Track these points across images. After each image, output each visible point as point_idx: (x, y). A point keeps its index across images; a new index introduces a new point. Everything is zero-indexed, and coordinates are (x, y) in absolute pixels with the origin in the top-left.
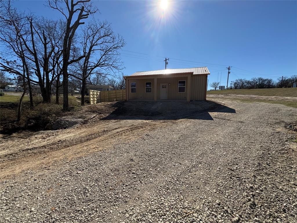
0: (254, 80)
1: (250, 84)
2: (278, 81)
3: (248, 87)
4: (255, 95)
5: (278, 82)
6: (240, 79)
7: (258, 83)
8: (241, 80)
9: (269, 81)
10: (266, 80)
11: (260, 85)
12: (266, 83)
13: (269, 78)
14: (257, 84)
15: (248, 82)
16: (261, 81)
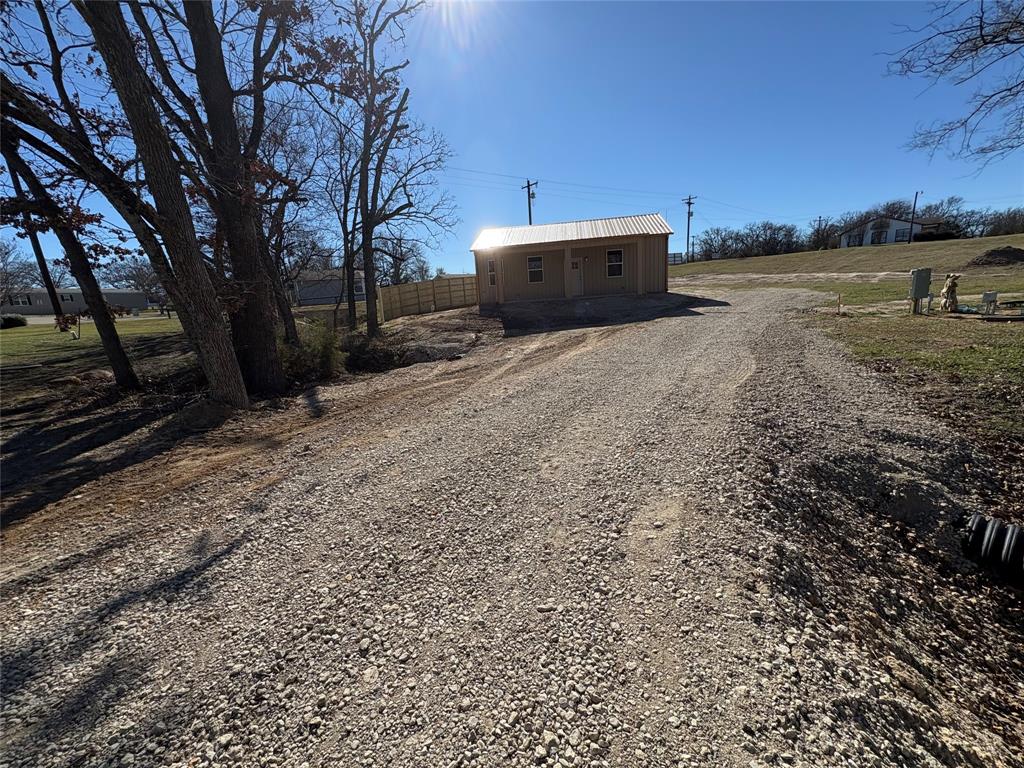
0: (750, 229)
1: (742, 241)
2: (810, 231)
3: (736, 250)
4: (757, 273)
5: (809, 233)
6: (715, 228)
7: (761, 239)
8: (718, 232)
9: (790, 232)
10: (780, 229)
11: (766, 242)
12: (781, 236)
13: (789, 224)
14: (760, 242)
15: (738, 238)
16: (769, 232)
